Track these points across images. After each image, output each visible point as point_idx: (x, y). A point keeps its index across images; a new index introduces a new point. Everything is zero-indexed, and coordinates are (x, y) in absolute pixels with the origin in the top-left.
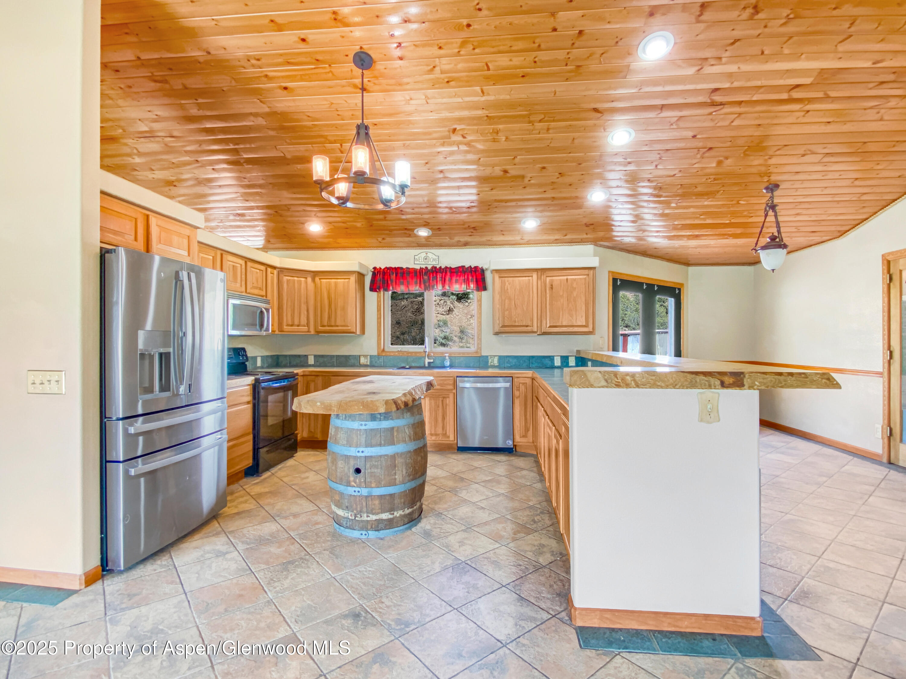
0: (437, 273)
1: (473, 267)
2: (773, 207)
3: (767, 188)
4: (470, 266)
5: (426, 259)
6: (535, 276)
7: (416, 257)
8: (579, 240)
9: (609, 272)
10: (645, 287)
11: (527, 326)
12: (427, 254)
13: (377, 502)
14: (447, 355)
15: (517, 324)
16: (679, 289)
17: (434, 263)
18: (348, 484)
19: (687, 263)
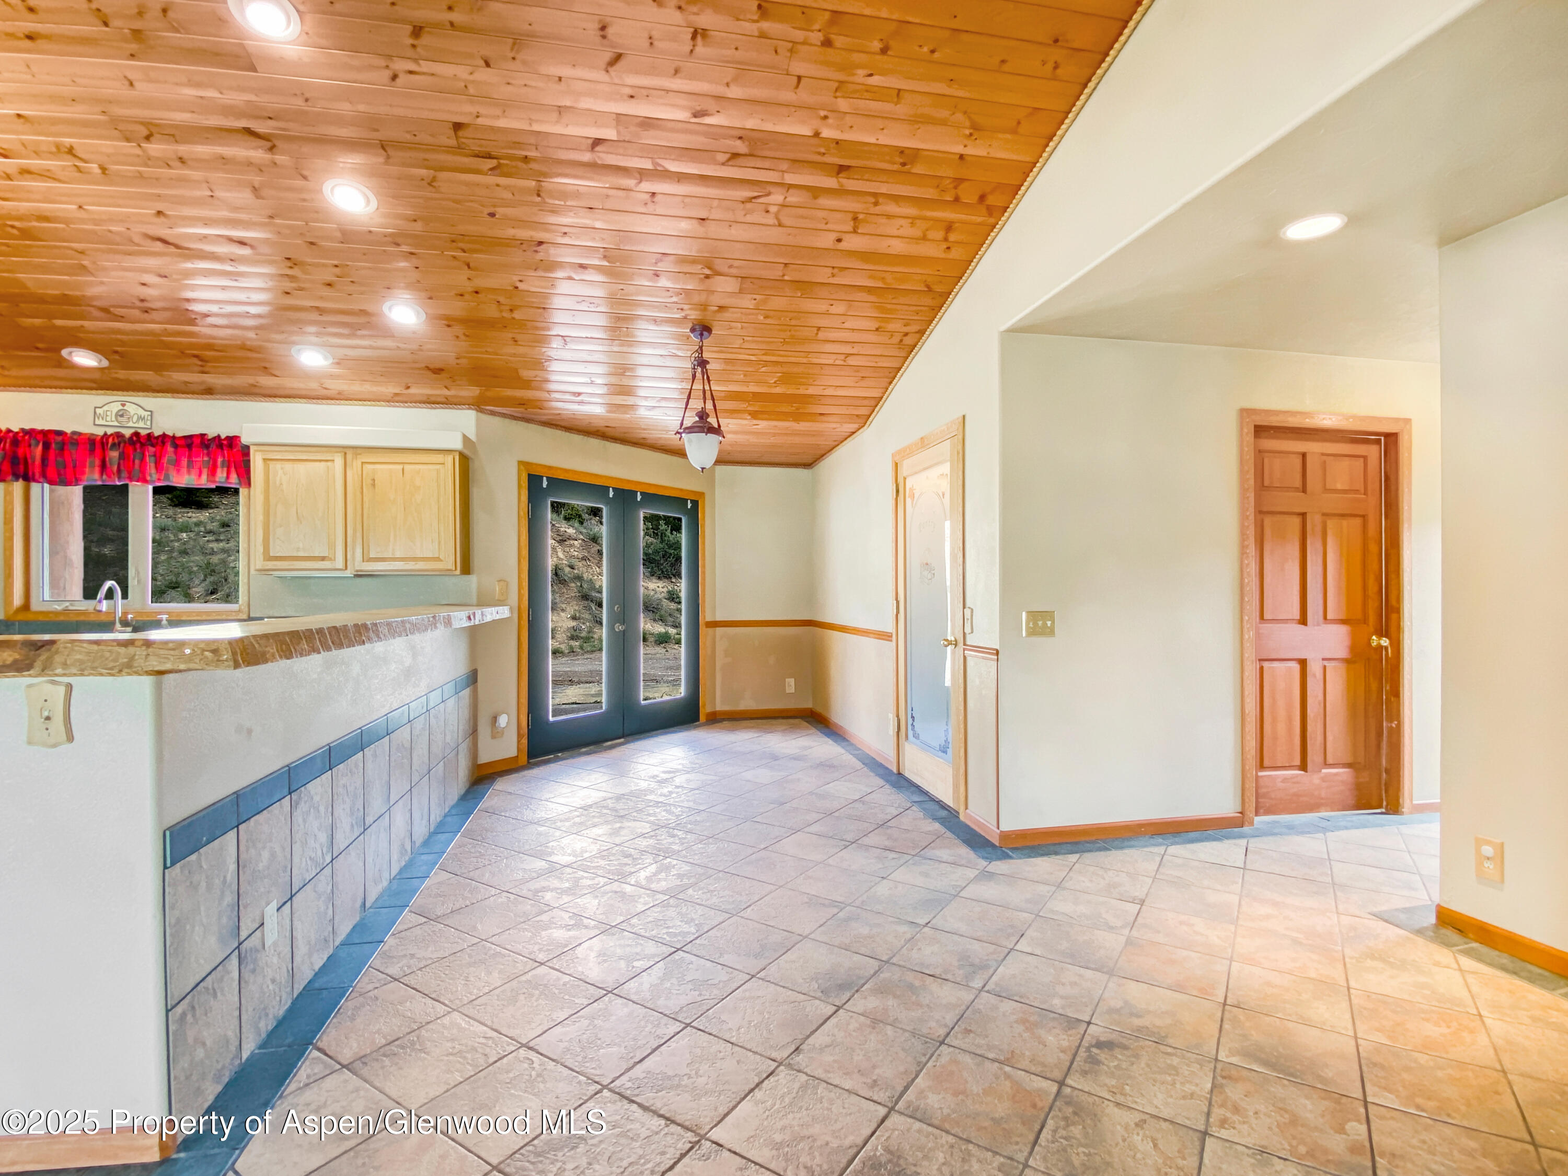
0: (143, 445)
1: (223, 437)
2: (702, 365)
4: (219, 436)
5: (122, 416)
6: (339, 460)
7: (98, 411)
8: (444, 400)
9: (520, 463)
10: (611, 494)
11: (323, 559)
12: (123, 405)
14: (165, 617)
15: (301, 554)
16: (695, 503)
17: (141, 424)
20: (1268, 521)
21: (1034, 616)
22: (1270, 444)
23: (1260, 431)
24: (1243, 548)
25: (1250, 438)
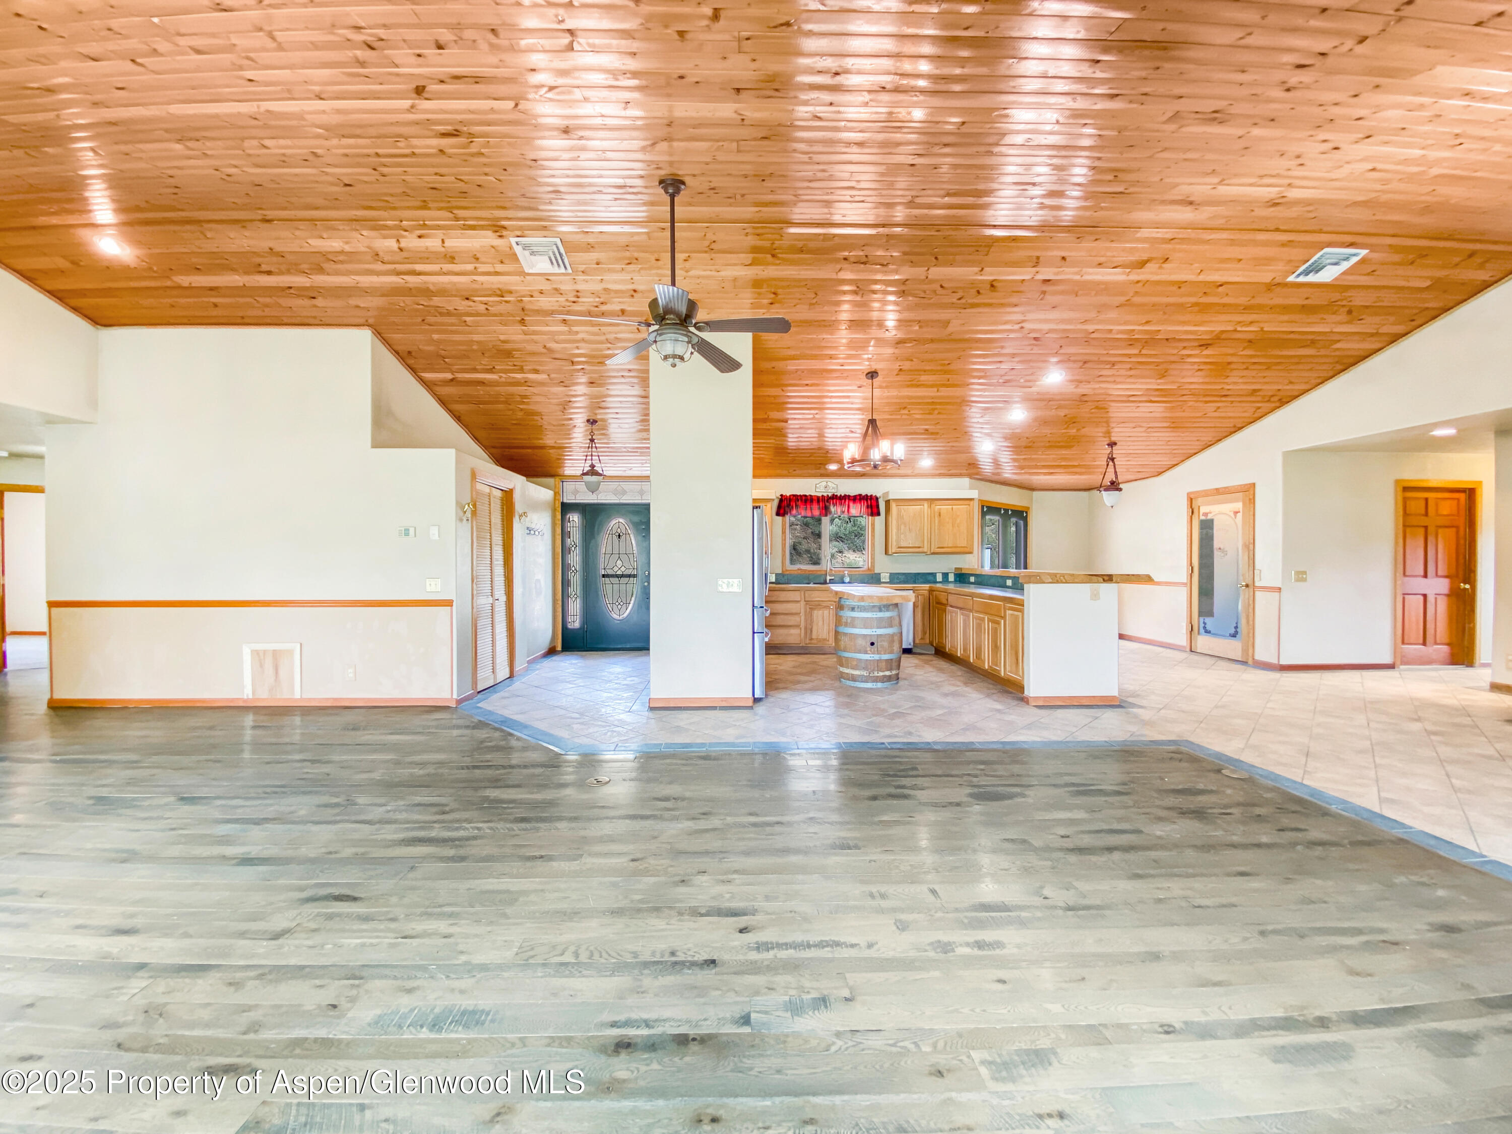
1: (867, 495)
2: (1113, 459)
3: (1108, 445)
6: (926, 505)
9: (979, 500)
10: (1003, 511)
11: (919, 548)
12: (827, 483)
13: (884, 664)
14: (846, 572)
15: (911, 545)
16: (1027, 513)
18: (866, 653)
19: (1032, 489)
20: (1408, 530)
21: (1298, 573)
22: (1410, 494)
23: (1406, 489)
24: (1396, 543)
25: (1400, 493)
